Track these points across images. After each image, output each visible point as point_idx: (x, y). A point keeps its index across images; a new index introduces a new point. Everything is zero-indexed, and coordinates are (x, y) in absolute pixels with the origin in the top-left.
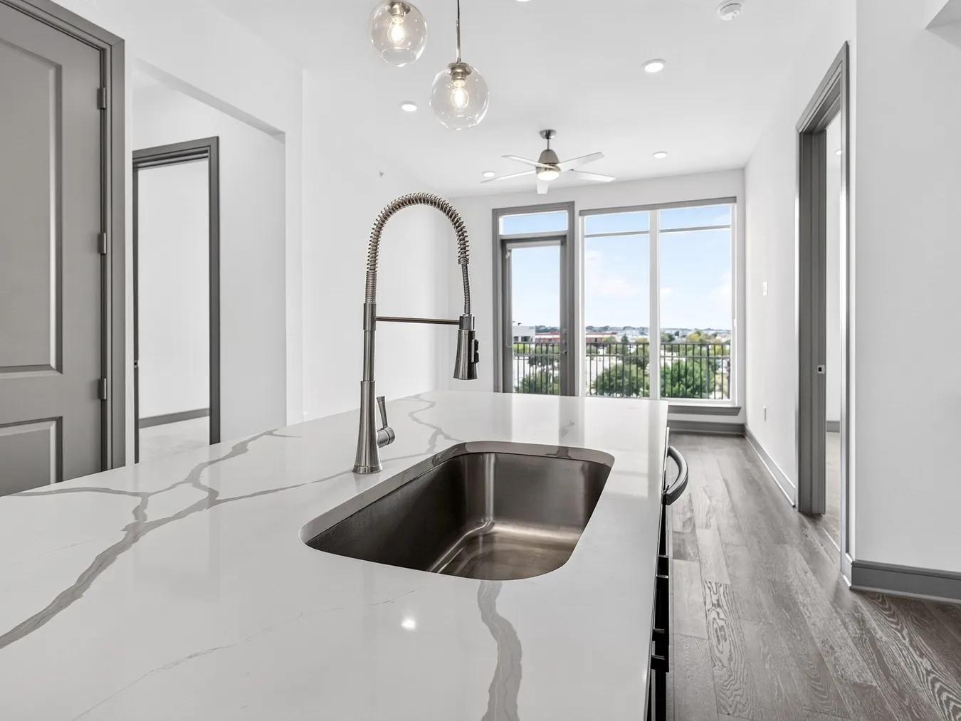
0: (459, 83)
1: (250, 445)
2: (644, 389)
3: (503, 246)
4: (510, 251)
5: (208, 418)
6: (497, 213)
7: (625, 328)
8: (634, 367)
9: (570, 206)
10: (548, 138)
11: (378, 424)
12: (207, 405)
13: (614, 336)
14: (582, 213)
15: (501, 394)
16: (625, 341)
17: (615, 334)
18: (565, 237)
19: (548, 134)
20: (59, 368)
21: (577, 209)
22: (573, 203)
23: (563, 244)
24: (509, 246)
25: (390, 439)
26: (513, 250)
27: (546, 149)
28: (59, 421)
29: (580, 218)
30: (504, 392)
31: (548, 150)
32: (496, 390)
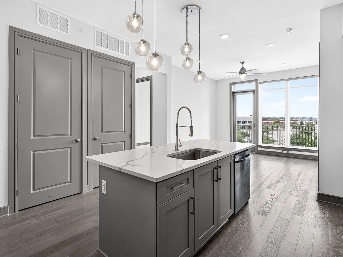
0: (200, 75)
1: (159, 146)
2: (308, 143)
3: (233, 94)
4: (236, 96)
5: (150, 144)
6: (231, 84)
7: (302, 118)
8: (304, 134)
9: (256, 81)
10: (243, 64)
11: (179, 143)
12: (150, 141)
13: (296, 121)
14: (260, 83)
15: (232, 142)
16: (302, 123)
17: (297, 120)
18: (254, 91)
19: (243, 63)
20: (124, 132)
21: (258, 82)
22: (257, 80)
23: (254, 93)
24: (235, 94)
25: (181, 146)
26: (237, 96)
27: (242, 67)
28: (124, 142)
29: (260, 84)
30: (233, 142)
31: (243, 68)
32: (231, 141)
